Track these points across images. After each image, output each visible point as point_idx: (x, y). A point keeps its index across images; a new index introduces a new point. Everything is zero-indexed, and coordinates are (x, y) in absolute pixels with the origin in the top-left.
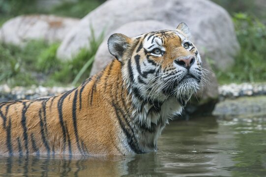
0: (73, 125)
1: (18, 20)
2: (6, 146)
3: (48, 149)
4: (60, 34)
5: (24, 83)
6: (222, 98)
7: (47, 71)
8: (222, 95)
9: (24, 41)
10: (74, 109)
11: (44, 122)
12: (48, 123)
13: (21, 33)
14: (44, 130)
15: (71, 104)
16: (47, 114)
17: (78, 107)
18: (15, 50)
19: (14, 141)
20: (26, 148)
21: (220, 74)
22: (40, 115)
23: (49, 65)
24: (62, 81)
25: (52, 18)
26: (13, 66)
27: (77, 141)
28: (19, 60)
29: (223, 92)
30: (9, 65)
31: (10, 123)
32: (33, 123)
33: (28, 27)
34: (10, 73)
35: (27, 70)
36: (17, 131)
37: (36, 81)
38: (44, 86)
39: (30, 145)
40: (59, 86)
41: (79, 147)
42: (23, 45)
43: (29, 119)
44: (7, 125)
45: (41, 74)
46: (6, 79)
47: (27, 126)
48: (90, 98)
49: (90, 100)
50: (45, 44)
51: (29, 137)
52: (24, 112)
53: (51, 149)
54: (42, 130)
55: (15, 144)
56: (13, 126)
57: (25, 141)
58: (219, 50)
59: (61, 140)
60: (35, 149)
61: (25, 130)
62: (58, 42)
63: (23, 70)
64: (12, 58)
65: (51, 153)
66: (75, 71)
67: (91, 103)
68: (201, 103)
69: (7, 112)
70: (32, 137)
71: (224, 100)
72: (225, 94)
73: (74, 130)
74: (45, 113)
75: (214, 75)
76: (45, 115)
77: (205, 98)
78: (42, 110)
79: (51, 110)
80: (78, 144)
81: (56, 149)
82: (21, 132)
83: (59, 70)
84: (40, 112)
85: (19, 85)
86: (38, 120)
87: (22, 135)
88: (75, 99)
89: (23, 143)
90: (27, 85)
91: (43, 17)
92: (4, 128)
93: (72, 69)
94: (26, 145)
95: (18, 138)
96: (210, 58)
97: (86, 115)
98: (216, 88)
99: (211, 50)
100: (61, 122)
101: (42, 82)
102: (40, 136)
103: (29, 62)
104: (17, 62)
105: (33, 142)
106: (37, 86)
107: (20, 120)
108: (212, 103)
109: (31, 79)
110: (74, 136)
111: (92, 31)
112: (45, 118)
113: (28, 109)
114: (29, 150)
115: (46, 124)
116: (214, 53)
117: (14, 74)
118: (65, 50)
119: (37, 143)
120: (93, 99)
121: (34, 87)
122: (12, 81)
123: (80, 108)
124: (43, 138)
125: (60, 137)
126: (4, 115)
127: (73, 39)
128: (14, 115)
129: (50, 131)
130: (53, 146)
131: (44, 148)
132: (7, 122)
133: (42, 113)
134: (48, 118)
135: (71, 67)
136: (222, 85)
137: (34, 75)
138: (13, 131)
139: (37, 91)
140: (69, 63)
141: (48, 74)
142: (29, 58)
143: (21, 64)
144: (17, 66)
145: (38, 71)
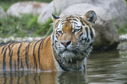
0: (38, 57)
1: (18, 4)
2: (9, 64)
3: (28, 67)
4: (39, 11)
5: (21, 35)
6: (121, 42)
7: (32, 29)
8: (121, 40)
9: (21, 14)
10: (39, 48)
11: (27, 53)
12: (29, 54)
13: (19, 11)
14: (27, 58)
15: (39, 46)
16: (29, 50)
17: (41, 48)
18: (16, 19)
19: (13, 62)
20: (18, 66)
21: (120, 29)
22: (26, 50)
23: (33, 26)
24: (40, 34)
25: (35, 3)
26: (16, 27)
27: (40, 65)
28: (19, 24)
29: (121, 38)
30: (13, 27)
31: (12, 53)
32: (23, 53)
33: (23, 7)
34: (14, 31)
35: (23, 29)
36: (15, 57)
37: (27, 34)
38: (31, 37)
39: (20, 64)
40: (38, 37)
41: (40, 68)
42: (20, 17)
43: (21, 51)
44: (11, 54)
45: (29, 31)
46: (12, 33)
47: (20, 55)
48: (47, 43)
49: (46, 44)
50: (31, 16)
51: (20, 61)
52: (19, 48)
53: (29, 67)
54: (26, 58)
55: (13, 63)
56: (13, 54)
57: (18, 62)
58: (119, 17)
59: (34, 63)
60: (22, 67)
61: (19, 57)
62: (38, 15)
63: (20, 29)
64: (15, 23)
65: (29, 69)
66: (47, 29)
67: (46, 46)
68: (111, 44)
69: (12, 47)
70: (21, 61)
71: (122, 42)
72: (122, 39)
73: (38, 59)
74: (28, 49)
75: (117, 30)
76: (28, 50)
77: (112, 42)
78: (28, 47)
79: (31, 48)
80: (40, 66)
81: (31, 68)
82: (17, 58)
83: (39, 29)
84: (26, 48)
85: (19, 36)
86: (25, 52)
87: (17, 59)
88: (41, 43)
89: (17, 63)
90: (23, 37)
91: (30, 2)
92: (9, 55)
93: (45, 28)
94: (18, 64)
95: (15, 61)
96: (115, 21)
97: (43, 52)
98: (118, 37)
99: (115, 17)
100: (34, 54)
101: (30, 35)
102: (25, 60)
103: (24, 25)
104: (17, 25)
105: (22, 63)
106: (28, 37)
107: (17, 52)
108: (116, 44)
109: (25, 33)
110: (38, 62)
111: (55, 9)
112: (28, 51)
113: (22, 46)
114: (19, 67)
115: (28, 55)
116: (117, 19)
117: (16, 31)
118: (42, 18)
119: (23, 64)
120: (48, 44)
121: (26, 37)
122: (15, 35)
123: (42, 48)
124: (26, 61)
125: (33, 62)
126: (10, 49)
127: (45, 13)
128: (15, 49)
129: (29, 58)
130: (30, 66)
131: (26, 66)
132: (11, 52)
133: (27, 49)
134: (29, 52)
135: (44, 27)
136: (121, 35)
137: (26, 31)
138: (13, 57)
139: (28, 39)
140: (44, 25)
141: (33, 31)
142: (24, 23)
143: (19, 26)
144: (18, 27)
145: (28, 29)
